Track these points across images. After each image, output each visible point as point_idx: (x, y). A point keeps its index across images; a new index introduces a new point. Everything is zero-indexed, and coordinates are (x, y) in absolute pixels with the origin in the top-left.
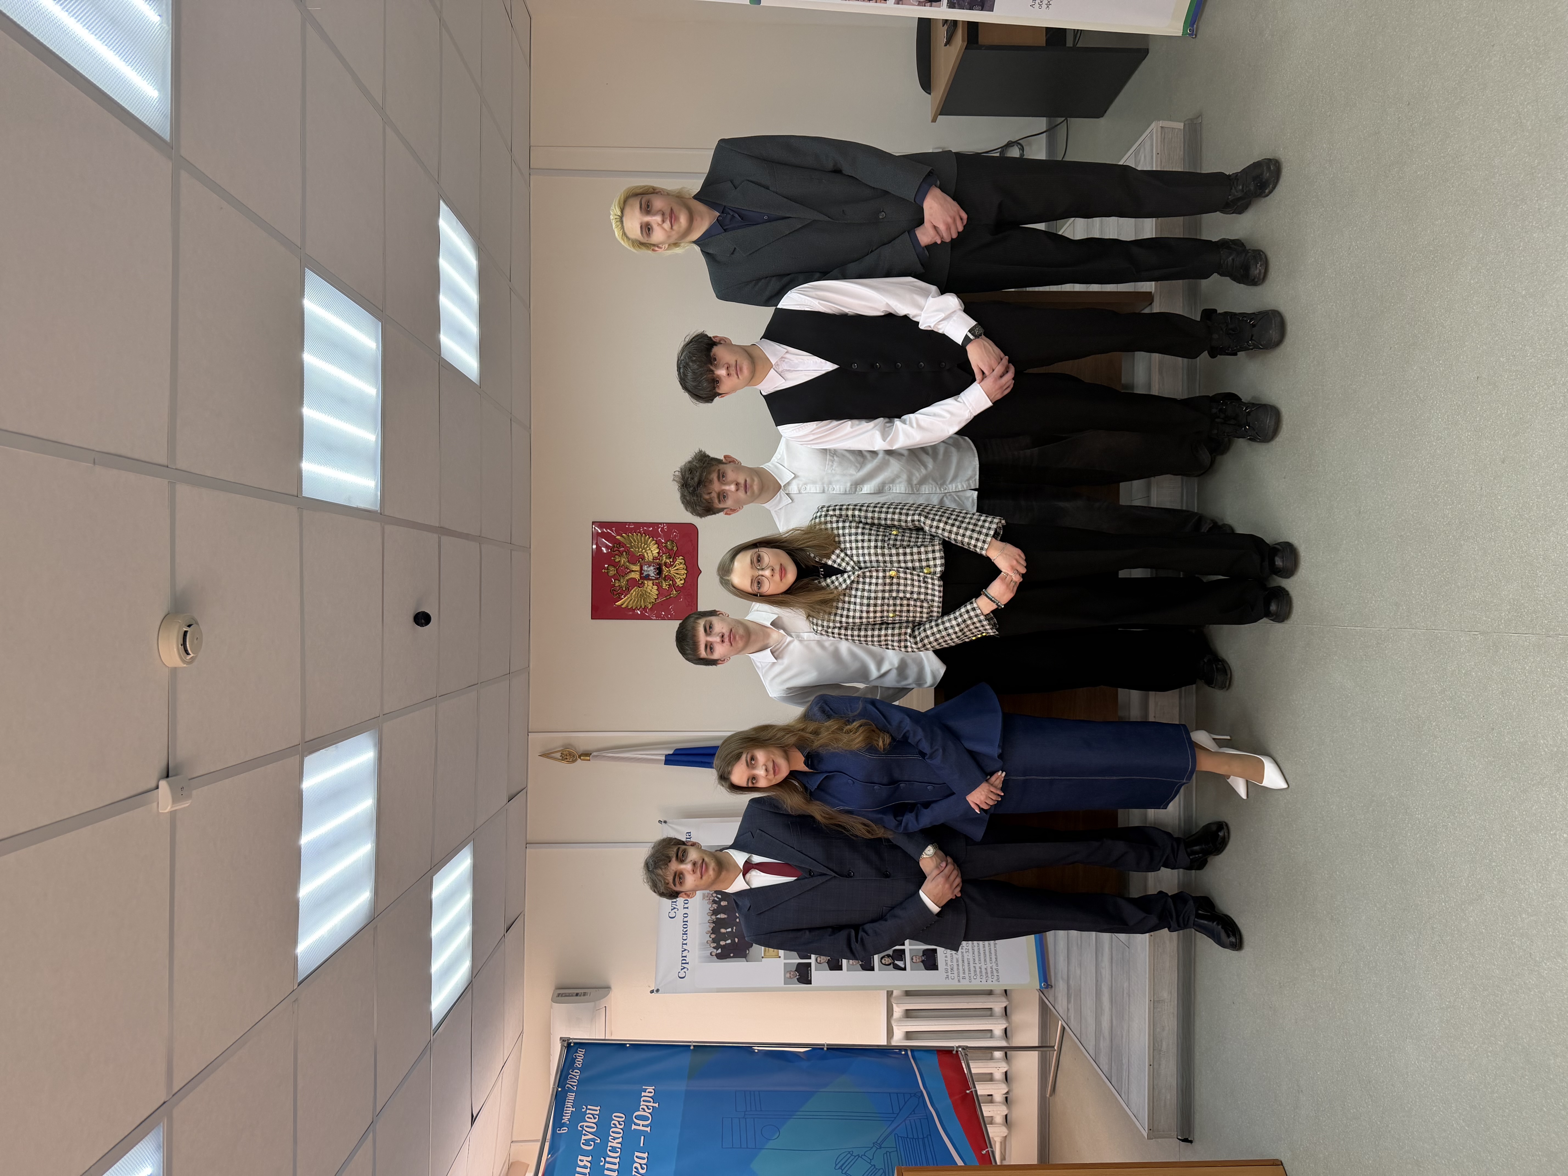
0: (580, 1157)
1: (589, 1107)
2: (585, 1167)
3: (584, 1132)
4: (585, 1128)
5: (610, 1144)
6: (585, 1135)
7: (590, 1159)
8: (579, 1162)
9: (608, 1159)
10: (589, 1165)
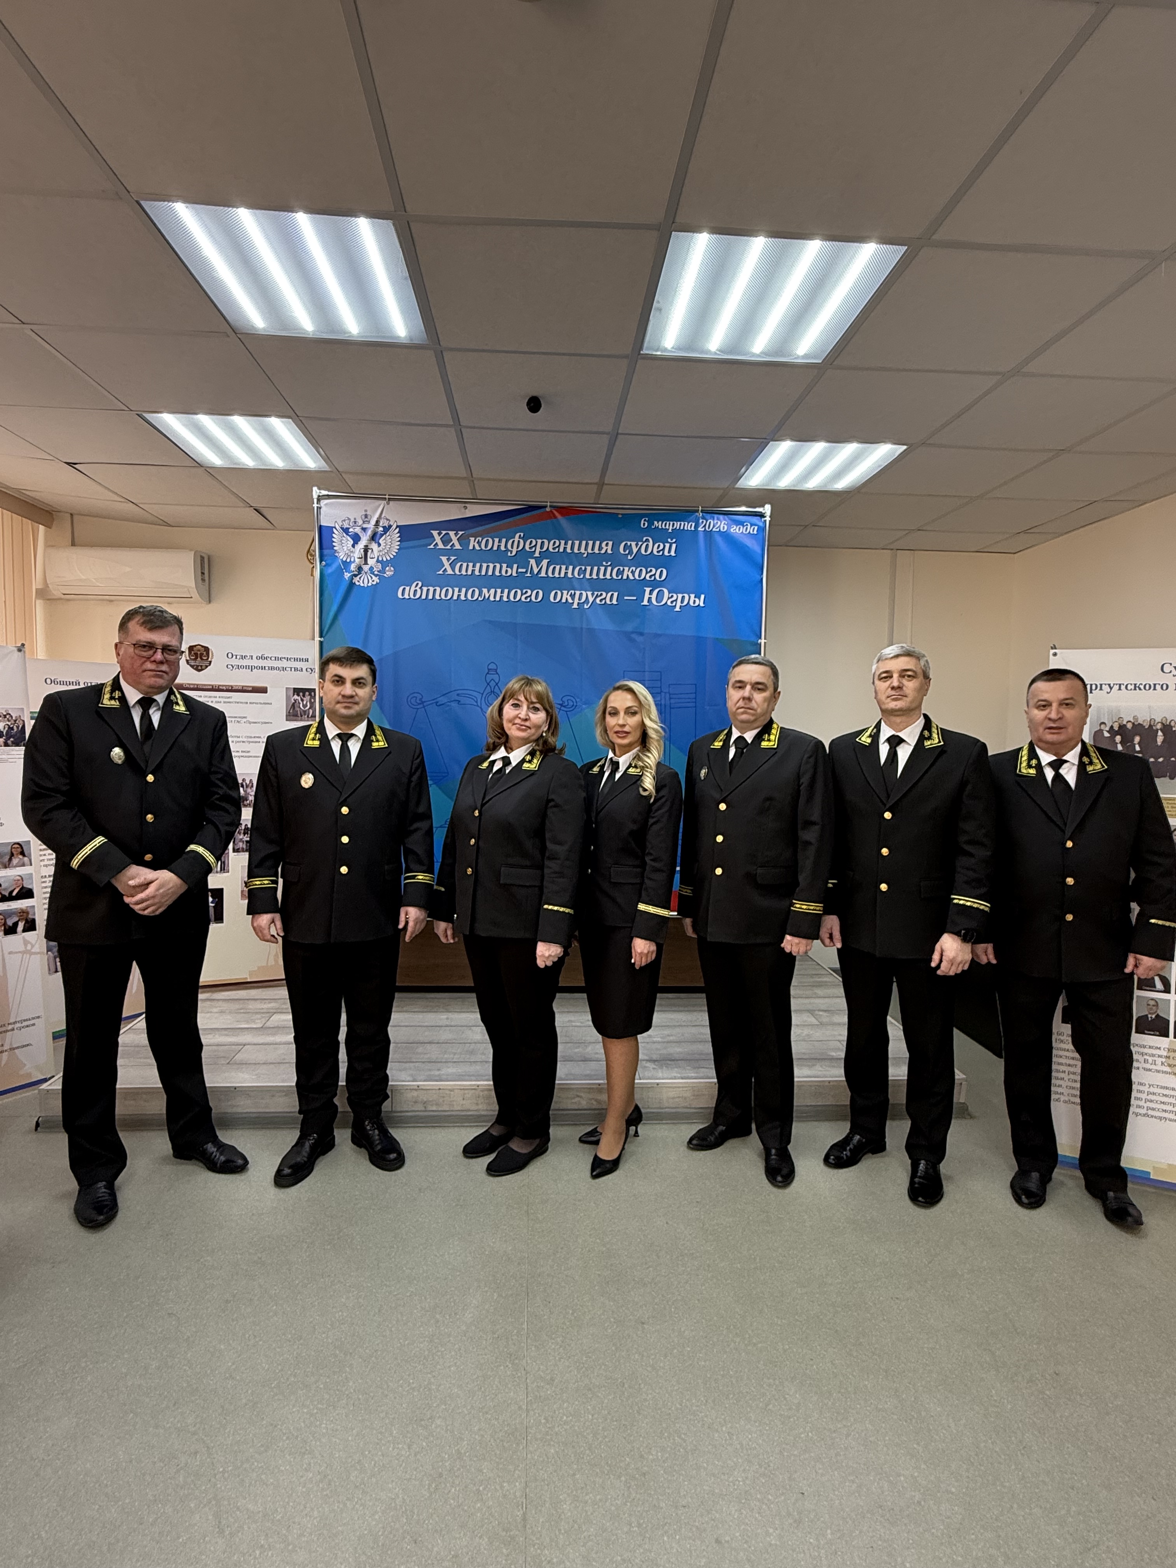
0: (610, 543)
1: (674, 546)
2: (600, 548)
3: (640, 543)
4: (645, 544)
5: (626, 569)
6: (637, 545)
7: (609, 551)
8: (605, 542)
9: (609, 569)
10: (603, 551)
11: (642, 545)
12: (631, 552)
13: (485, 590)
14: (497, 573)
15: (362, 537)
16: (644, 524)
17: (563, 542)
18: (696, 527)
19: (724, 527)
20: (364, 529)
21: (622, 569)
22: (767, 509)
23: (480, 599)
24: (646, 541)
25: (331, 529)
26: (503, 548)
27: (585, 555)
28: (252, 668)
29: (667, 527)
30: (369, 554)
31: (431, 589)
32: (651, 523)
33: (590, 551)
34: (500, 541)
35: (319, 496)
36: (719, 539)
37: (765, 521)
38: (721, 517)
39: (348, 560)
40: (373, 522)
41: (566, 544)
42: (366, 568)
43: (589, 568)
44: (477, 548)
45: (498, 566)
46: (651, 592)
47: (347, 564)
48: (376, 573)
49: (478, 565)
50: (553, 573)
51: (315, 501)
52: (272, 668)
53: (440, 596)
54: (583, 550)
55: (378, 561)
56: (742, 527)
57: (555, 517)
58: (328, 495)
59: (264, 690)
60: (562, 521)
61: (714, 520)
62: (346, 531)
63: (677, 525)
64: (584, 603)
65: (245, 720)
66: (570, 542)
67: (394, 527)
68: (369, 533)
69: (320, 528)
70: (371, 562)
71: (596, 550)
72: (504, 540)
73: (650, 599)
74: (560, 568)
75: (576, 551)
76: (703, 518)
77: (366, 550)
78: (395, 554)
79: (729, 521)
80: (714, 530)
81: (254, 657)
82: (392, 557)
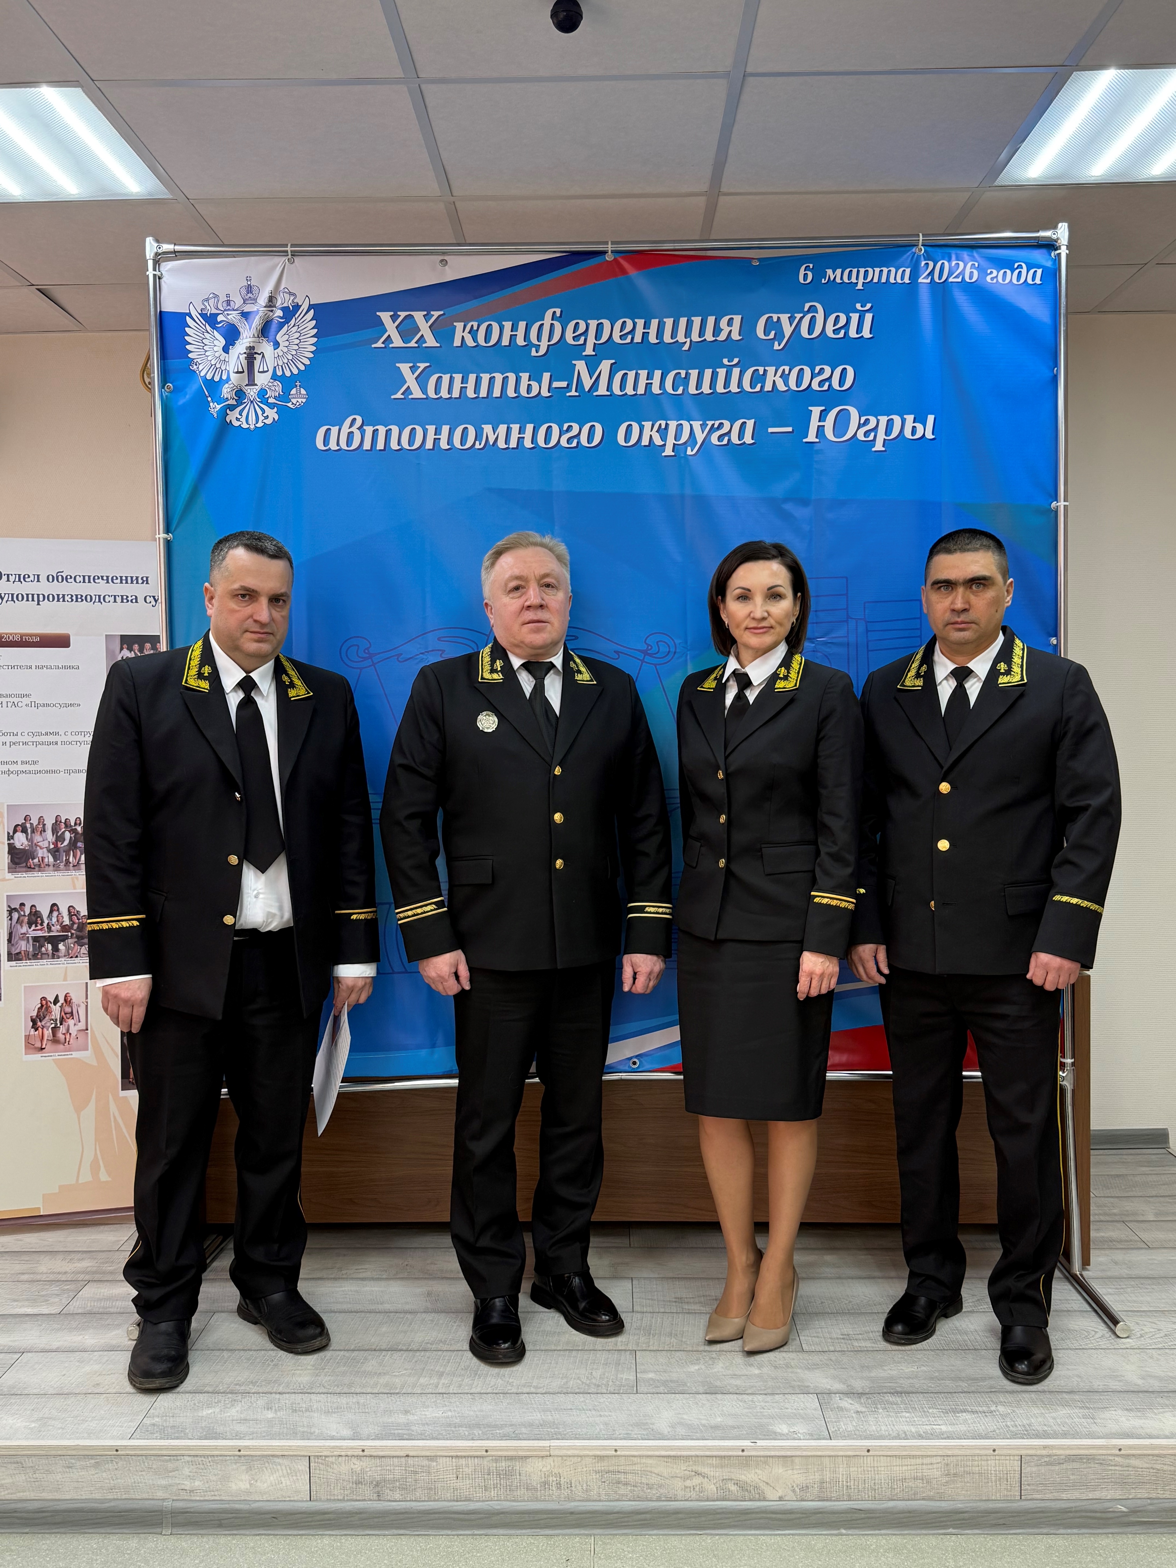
0: (737, 319)
1: (869, 317)
2: (717, 331)
4: (809, 316)
5: (771, 370)
6: (791, 319)
7: (735, 336)
8: (726, 318)
9: (736, 372)
10: (722, 337)
11: (802, 318)
12: (779, 335)
13: (487, 429)
14: (511, 393)
15: (241, 330)
16: (805, 276)
17: (640, 323)
18: (914, 276)
19: (971, 274)
20: (245, 315)
21: (761, 370)
22: (1062, 233)
23: (477, 446)
24: (809, 311)
25: (181, 318)
26: (520, 341)
27: (686, 347)
28: (39, 599)
29: (854, 280)
30: (257, 363)
31: (382, 430)
32: (819, 273)
33: (695, 337)
34: (514, 328)
35: (157, 254)
36: (961, 299)
37: (1059, 254)
38: (965, 254)
39: (217, 379)
40: (263, 300)
41: (646, 326)
42: (252, 392)
43: (694, 373)
44: (470, 342)
45: (512, 377)
46: (822, 417)
47: (213, 386)
48: (271, 400)
49: (472, 378)
50: (622, 386)
51: (150, 264)
52: (78, 598)
53: (399, 443)
54: (681, 338)
55: (274, 377)
56: (1009, 272)
57: (624, 272)
58: (175, 252)
59: (62, 642)
60: (639, 279)
61: (949, 261)
62: (211, 320)
63: (874, 274)
64: (685, 443)
65: (26, 701)
66: (655, 323)
67: (305, 307)
68: (257, 322)
69: (162, 316)
70: (262, 380)
71: (709, 337)
72: (522, 325)
73: (820, 429)
74: (637, 376)
75: (667, 339)
76: (928, 257)
77: (251, 356)
78: (307, 362)
79: (984, 263)
80: (951, 280)
81: (43, 578)
82: (302, 368)
